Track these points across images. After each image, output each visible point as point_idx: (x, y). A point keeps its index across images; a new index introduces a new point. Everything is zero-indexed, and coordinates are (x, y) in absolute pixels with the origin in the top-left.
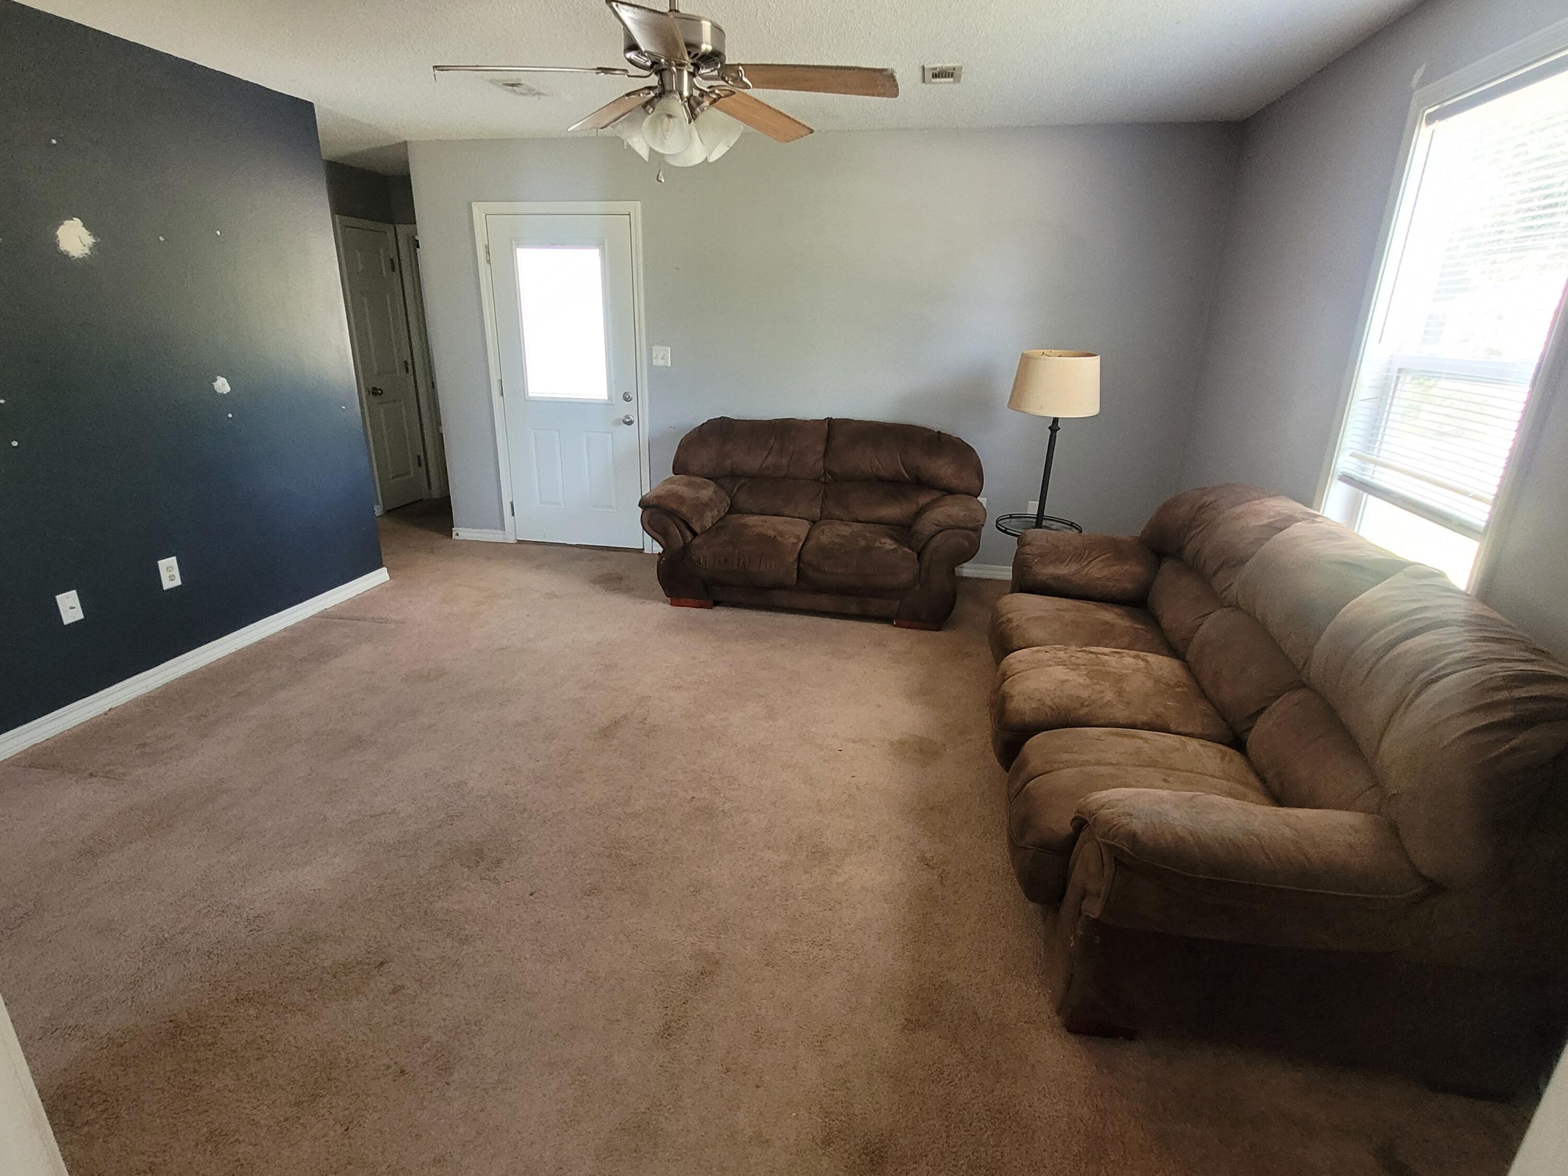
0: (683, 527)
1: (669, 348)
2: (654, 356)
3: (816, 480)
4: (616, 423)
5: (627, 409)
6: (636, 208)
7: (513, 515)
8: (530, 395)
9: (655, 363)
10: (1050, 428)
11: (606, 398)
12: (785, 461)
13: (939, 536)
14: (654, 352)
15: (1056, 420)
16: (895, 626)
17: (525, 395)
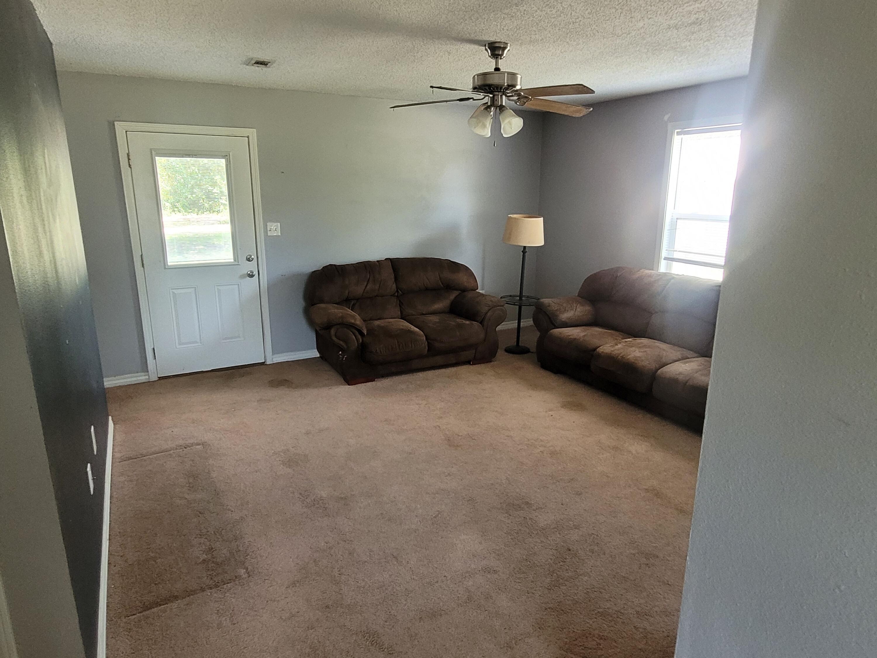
0: (357, 333)
1: (279, 224)
2: (268, 229)
3: (393, 295)
4: (242, 277)
5: (252, 267)
6: (252, 133)
7: (155, 359)
8: (169, 264)
9: (269, 234)
10: (522, 252)
11: (233, 261)
12: (377, 287)
13: (490, 311)
14: (268, 227)
15: (525, 247)
16: (472, 365)
17: (164, 263)
